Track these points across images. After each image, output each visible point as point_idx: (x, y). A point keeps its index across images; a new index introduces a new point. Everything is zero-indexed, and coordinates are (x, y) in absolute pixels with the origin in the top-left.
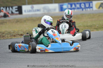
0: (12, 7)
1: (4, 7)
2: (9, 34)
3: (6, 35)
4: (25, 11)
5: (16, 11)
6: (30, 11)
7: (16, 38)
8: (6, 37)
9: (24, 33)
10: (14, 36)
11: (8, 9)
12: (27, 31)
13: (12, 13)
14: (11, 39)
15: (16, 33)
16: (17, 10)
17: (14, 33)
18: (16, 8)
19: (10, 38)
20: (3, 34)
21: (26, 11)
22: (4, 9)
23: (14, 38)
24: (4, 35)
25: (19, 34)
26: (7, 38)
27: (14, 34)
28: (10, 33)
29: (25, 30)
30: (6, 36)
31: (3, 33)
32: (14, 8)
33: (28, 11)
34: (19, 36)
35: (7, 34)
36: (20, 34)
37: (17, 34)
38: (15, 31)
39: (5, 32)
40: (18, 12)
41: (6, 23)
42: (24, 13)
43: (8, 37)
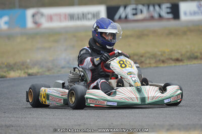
0: (159, 6)
1: (143, 5)
2: (152, 58)
3: (146, 60)
4: (185, 14)
5: (168, 13)
6: (195, 13)
7: (166, 65)
8: (146, 64)
9: (182, 55)
10: (163, 62)
11: (151, 8)
12: (187, 52)
13: (160, 16)
14: (157, 67)
15: (167, 57)
16: (169, 10)
17: (162, 55)
18: (167, 8)
19: (154, 65)
20: (141, 58)
21: (188, 13)
22: (145, 9)
23: (162, 65)
24: (143, 59)
25: (171, 59)
26: (149, 65)
27: (162, 58)
28: (154, 56)
29: (184, 51)
30: (147, 62)
31: (142, 56)
32: (164, 6)
33: (191, 14)
34: (173, 62)
35: (149, 58)
36: (174, 57)
37: (168, 59)
38: (164, 52)
39: (145, 53)
40: (170, 16)
41: (147, 35)
42: (183, 17)
43: (150, 63)
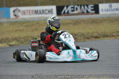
0: (87, 6)
1: (78, 6)
2: (82, 36)
3: (78, 37)
4: (102, 10)
5: (92, 10)
6: (108, 10)
7: (90, 40)
8: (78, 39)
9: (99, 34)
10: (88, 38)
11: (83, 7)
12: (102, 32)
13: (87, 12)
14: (84, 41)
15: (91, 35)
16: (93, 8)
17: (87, 34)
18: (92, 7)
19: (83, 40)
20: (75, 36)
21: (104, 10)
22: (79, 8)
23: (87, 40)
25: (93, 37)
26: (80, 40)
27: (88, 36)
28: (83, 35)
29: (100, 32)
30: (79, 38)
31: (76, 35)
32: (90, 6)
34: (94, 38)
35: (80, 36)
36: (95, 36)
37: (91, 37)
38: (89, 33)
39: (78, 33)
40: (94, 12)
41: (80, 23)
42: (101, 12)
